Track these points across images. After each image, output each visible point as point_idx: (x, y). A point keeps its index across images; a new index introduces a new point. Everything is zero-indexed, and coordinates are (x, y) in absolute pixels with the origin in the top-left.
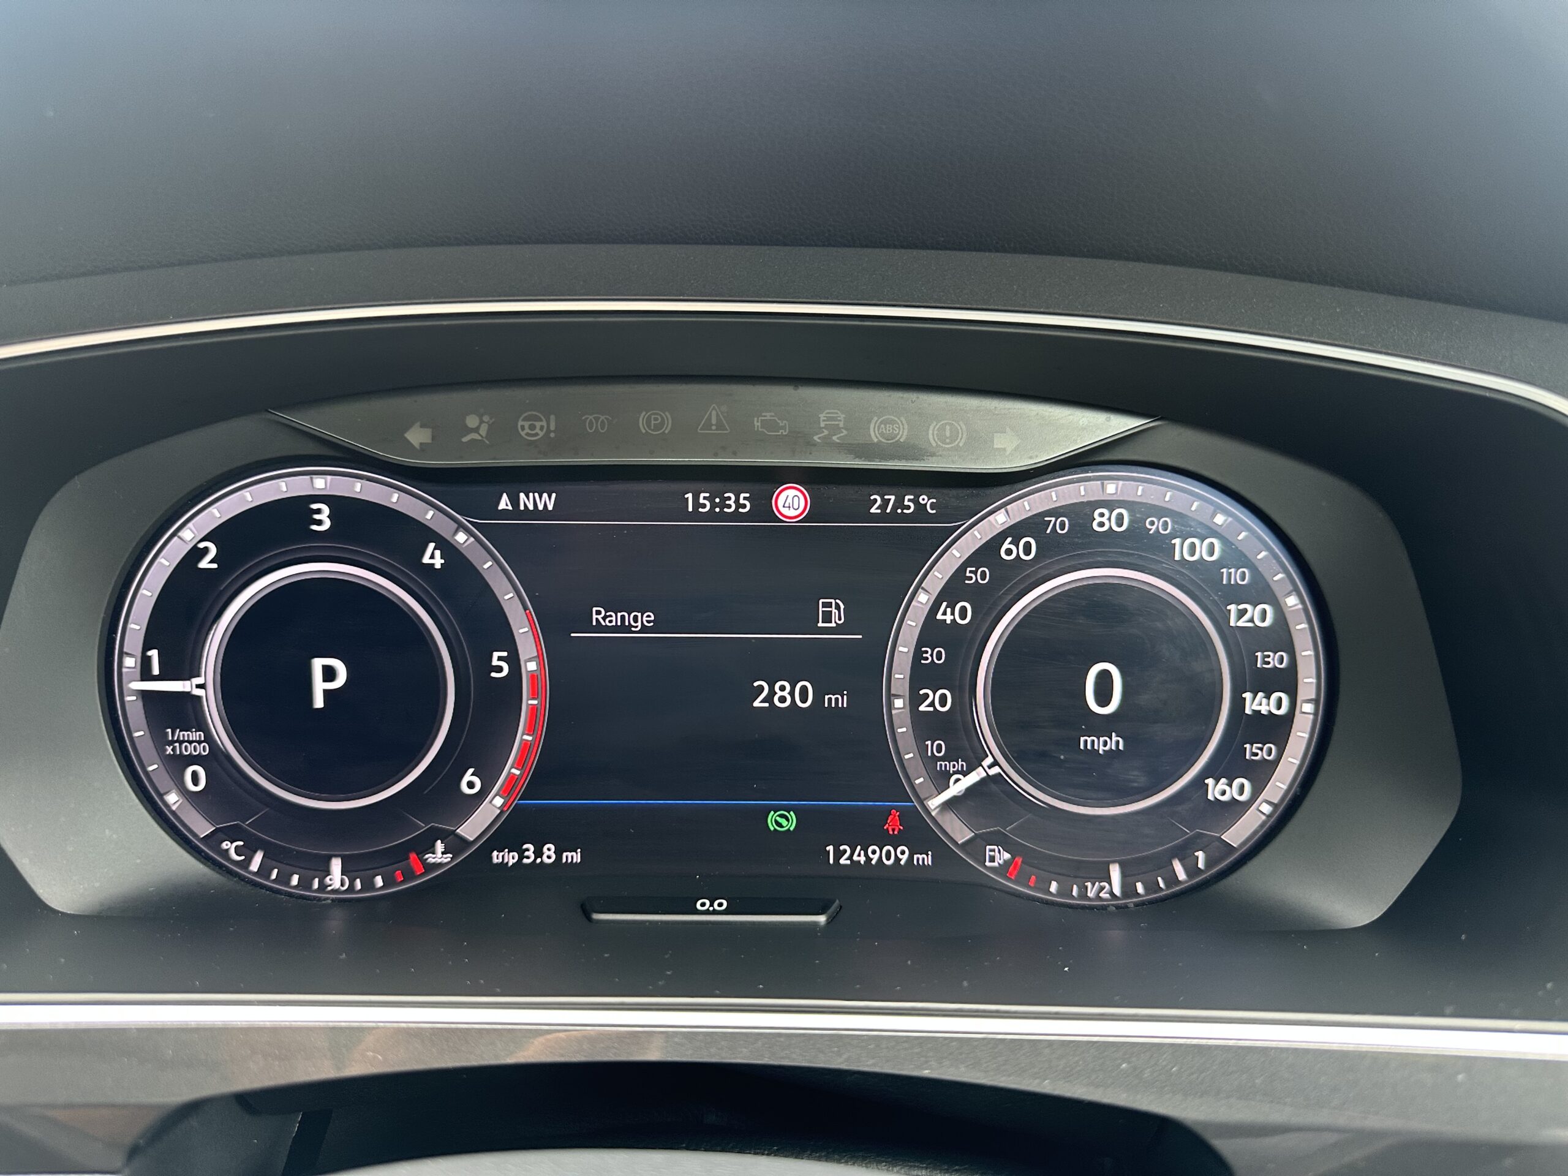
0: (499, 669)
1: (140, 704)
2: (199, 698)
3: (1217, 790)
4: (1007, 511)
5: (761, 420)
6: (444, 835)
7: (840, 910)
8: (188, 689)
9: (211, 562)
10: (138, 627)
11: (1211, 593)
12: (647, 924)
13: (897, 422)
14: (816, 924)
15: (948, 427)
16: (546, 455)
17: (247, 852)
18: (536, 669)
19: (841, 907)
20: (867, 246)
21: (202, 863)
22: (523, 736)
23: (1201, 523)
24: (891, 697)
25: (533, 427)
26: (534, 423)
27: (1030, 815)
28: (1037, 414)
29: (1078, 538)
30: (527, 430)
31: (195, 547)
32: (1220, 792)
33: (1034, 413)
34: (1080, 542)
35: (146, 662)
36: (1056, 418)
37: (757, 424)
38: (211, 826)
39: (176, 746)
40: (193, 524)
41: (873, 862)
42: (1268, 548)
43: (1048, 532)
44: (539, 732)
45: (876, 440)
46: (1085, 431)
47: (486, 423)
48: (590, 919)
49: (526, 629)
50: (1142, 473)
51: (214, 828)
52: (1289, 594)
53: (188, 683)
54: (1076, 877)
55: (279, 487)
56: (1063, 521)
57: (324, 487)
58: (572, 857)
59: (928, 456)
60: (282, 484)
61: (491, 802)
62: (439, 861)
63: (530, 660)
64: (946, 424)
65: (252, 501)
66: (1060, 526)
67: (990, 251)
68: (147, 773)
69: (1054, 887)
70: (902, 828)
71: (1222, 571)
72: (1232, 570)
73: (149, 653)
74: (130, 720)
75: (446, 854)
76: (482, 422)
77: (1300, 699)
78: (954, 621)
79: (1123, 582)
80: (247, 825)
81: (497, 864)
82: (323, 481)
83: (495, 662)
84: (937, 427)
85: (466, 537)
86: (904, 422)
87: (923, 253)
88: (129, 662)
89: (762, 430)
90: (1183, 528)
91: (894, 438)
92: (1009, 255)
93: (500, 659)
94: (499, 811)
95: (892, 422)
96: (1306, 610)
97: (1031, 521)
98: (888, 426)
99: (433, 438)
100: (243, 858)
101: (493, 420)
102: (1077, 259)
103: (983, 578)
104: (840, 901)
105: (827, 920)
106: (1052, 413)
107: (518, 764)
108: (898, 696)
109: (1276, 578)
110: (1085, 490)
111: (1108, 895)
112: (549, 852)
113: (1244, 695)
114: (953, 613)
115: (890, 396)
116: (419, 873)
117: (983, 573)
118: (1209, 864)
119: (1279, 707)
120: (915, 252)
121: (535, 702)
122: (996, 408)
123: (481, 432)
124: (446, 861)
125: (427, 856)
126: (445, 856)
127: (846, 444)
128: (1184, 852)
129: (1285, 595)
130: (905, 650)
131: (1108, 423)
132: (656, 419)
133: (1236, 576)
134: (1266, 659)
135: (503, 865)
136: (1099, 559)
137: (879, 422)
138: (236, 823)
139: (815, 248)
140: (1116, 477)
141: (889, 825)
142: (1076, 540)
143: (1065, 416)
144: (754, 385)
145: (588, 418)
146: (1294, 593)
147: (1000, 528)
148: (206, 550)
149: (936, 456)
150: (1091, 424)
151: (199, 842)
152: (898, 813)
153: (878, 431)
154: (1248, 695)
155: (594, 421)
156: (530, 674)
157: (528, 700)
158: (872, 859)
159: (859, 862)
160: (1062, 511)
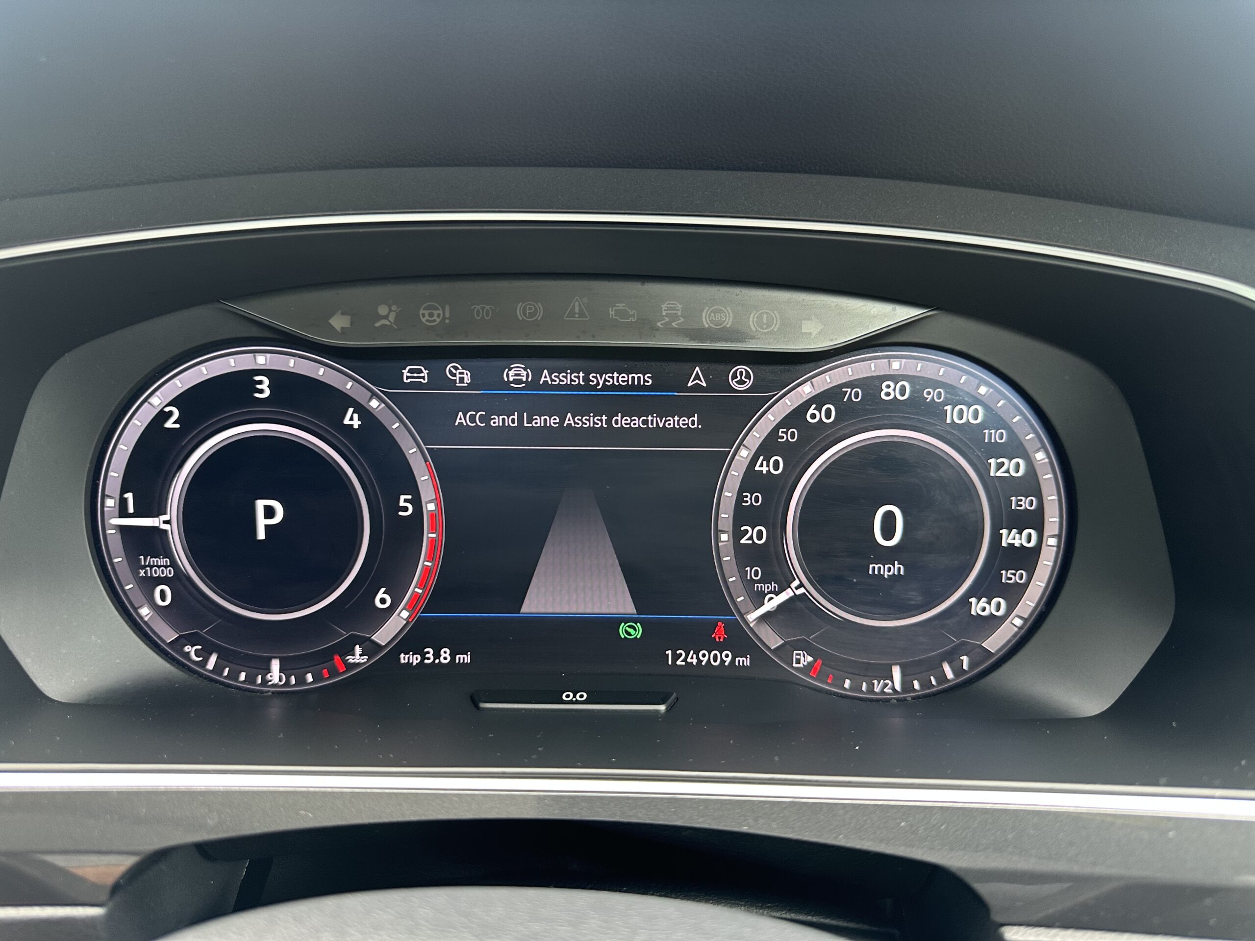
0: (405, 509)
1: (119, 536)
2: (166, 531)
3: (978, 607)
4: (812, 383)
5: (615, 309)
6: (362, 641)
7: (677, 701)
8: (157, 524)
9: (175, 423)
10: (116, 475)
11: (975, 449)
12: (523, 711)
13: (724, 311)
14: (657, 711)
15: (765, 316)
16: (442, 338)
17: (205, 654)
18: (434, 509)
19: (677, 699)
20: (701, 169)
21: (169, 662)
22: (424, 563)
23: (968, 393)
24: (718, 532)
25: (431, 315)
26: (432, 311)
27: (829, 627)
28: (837, 305)
29: (869, 405)
30: (427, 317)
31: (162, 411)
32: (981, 609)
33: (833, 305)
34: (870, 408)
35: (123, 503)
36: (853, 308)
37: (612, 312)
38: (175, 633)
39: (147, 570)
40: (160, 392)
41: (703, 663)
42: (1021, 413)
43: (845, 400)
44: (437, 560)
45: (707, 326)
46: (875, 319)
47: (394, 311)
48: (477, 707)
49: (426, 477)
50: (921, 353)
51: (178, 635)
52: (1038, 451)
53: (156, 519)
54: (864, 676)
55: (229, 362)
56: (857, 391)
57: (264, 363)
58: (464, 658)
59: (749, 339)
60: (231, 360)
61: (399, 615)
62: (358, 661)
63: (430, 502)
64: (763, 313)
65: (207, 374)
66: (854, 395)
67: (800, 172)
68: (124, 591)
69: (847, 684)
70: (726, 636)
71: (984, 431)
72: (993, 431)
73: (126, 496)
74: (111, 549)
75: (363, 656)
76: (390, 311)
77: (1046, 534)
78: (769, 471)
79: (906, 441)
80: (204, 633)
81: (404, 663)
82: (264, 358)
83: (402, 504)
84: (757, 315)
85: (378, 404)
86: (730, 311)
87: (747, 174)
88: (110, 503)
89: (616, 317)
90: (953, 397)
91: (720, 325)
92: (814, 176)
93: (406, 501)
94: (405, 622)
95: (720, 311)
96: (1051, 463)
97: (831, 391)
98: (717, 314)
99: (352, 323)
100: (201, 659)
101: (400, 309)
102: (870, 180)
103: (793, 438)
104: (676, 694)
105: (667, 708)
106: (849, 305)
107: (420, 585)
108: (724, 532)
109: (1027, 438)
110: (875, 367)
111: (890, 691)
112: (445, 655)
113: (1001, 532)
114: (768, 466)
115: (719, 290)
116: (341, 671)
117: (793, 433)
118: (972, 666)
119: (1029, 541)
120: (739, 174)
121: (434, 535)
122: (803, 300)
123: (390, 319)
124: (363, 661)
125: (348, 658)
126: (362, 657)
127: (683, 329)
128: (952, 657)
129: (1034, 452)
130: (729, 494)
131: (893, 312)
132: (530, 309)
133: (996, 436)
134: (1019, 503)
135: (409, 664)
136: (886, 422)
137: (709, 312)
138: (195, 631)
139: (659, 170)
140: (900, 356)
141: (716, 634)
142: (868, 407)
143: (860, 307)
144: (609, 281)
145: (475, 308)
146: (1042, 450)
147: (807, 397)
148: (171, 413)
149: (755, 339)
150: (880, 313)
151: (165, 646)
152: (723, 625)
153: (709, 318)
154: (1004, 532)
155: (480, 309)
156: (430, 513)
157: (428, 534)
158: (702, 661)
159: (692, 663)
160: (856, 383)
